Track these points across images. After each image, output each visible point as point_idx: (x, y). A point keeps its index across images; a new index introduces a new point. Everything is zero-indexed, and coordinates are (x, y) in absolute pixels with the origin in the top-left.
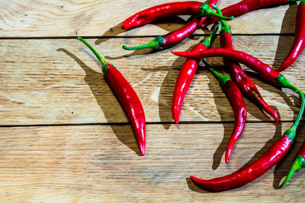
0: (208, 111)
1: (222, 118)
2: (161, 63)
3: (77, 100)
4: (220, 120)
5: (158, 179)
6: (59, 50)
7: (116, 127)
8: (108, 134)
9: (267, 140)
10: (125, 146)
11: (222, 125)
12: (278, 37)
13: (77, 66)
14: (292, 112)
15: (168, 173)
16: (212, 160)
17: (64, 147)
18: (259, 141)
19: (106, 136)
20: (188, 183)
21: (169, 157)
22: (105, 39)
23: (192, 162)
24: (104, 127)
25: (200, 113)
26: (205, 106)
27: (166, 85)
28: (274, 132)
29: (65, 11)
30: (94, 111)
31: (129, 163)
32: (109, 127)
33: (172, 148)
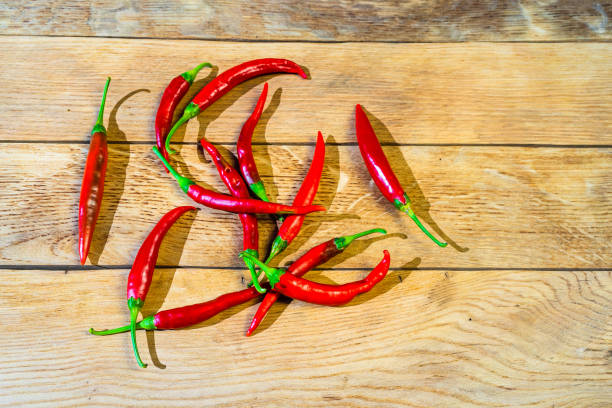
0: (281, 158)
1: (266, 149)
2: (336, 227)
3: (437, 176)
4: (269, 147)
5: (341, 79)
6: (467, 249)
7: (390, 141)
8: (398, 133)
9: (217, 120)
10: (378, 117)
11: (268, 140)
12: (180, 264)
13: (440, 224)
14: (182, 154)
15: (331, 85)
16: (282, 99)
17: (444, 118)
18: (227, 120)
19: (401, 130)
20: (309, 75)
21: (329, 103)
22: (408, 266)
23: (303, 97)
24: (402, 142)
25: (291, 156)
26: (284, 165)
27: (330, 195)
28: (208, 130)
29: (465, 311)
30: (416, 161)
31: (374, 98)
32: (397, 142)
33: (325, 113)
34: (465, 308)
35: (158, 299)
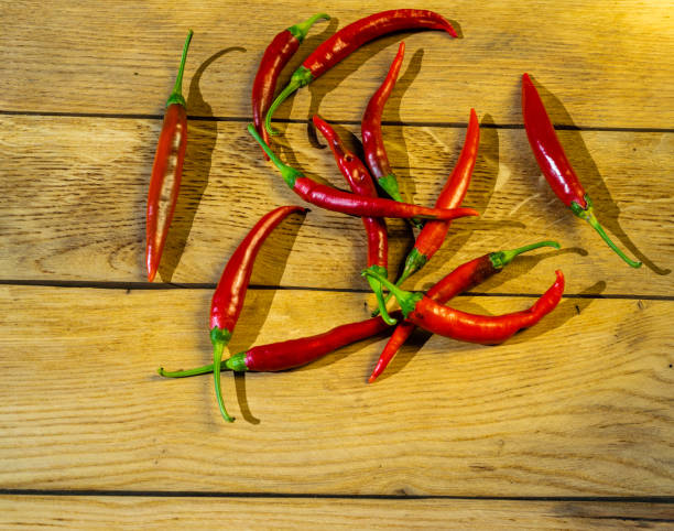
0: (421, 144)
1: (401, 131)
2: (492, 238)
3: (629, 172)
4: (404, 128)
5: (504, 39)
6: (667, 272)
7: (567, 123)
8: (578, 113)
9: (336, 91)
10: (553, 91)
11: (403, 119)
12: (282, 284)
13: (633, 236)
14: (287, 136)
15: (490, 47)
16: (423, 64)
17: (641, 94)
18: (349, 91)
19: (582, 109)
20: (460, 32)
21: (486, 71)
22: (588, 293)
23: (452, 62)
24: (584, 124)
25: (434, 141)
26: (425, 153)
27: (486, 195)
28: (322, 104)
29: (665, 355)
30: (603, 151)
31: (547, 64)
32: (577, 123)
33: (481, 84)
34: (664, 350)
35: (252, 330)
